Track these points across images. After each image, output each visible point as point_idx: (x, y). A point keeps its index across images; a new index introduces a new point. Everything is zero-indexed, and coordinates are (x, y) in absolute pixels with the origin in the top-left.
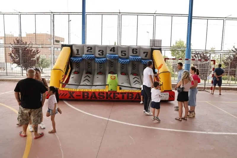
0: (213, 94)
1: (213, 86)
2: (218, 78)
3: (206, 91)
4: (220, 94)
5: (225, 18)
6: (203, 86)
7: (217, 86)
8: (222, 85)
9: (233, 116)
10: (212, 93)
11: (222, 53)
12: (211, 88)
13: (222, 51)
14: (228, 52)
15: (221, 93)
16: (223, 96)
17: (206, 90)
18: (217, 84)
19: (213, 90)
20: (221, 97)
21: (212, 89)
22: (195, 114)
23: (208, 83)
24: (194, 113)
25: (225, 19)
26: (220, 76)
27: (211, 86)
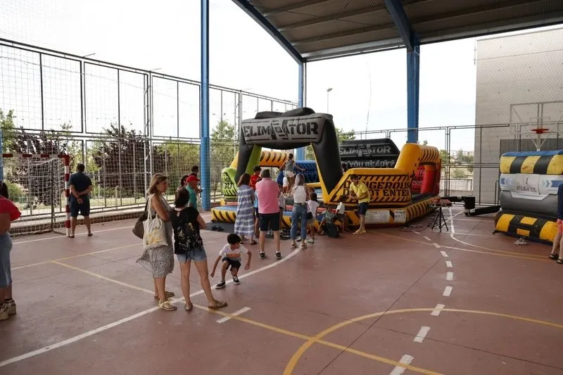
0: (73, 237)
1: (71, 218)
2: (81, 197)
3: (56, 232)
4: (90, 235)
5: (83, 58)
6: (49, 221)
7: (80, 217)
8: (91, 211)
9: (114, 281)
10: (71, 235)
11: (85, 139)
12: (68, 224)
13: (84, 134)
14: (99, 135)
15: (92, 232)
16: (97, 236)
17: (55, 230)
18: (80, 212)
19: (71, 228)
20: (93, 240)
21: (69, 227)
22: (14, 305)
23: (61, 212)
24: (10, 304)
25: (83, 60)
26: (85, 192)
27: (65, 219)
